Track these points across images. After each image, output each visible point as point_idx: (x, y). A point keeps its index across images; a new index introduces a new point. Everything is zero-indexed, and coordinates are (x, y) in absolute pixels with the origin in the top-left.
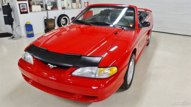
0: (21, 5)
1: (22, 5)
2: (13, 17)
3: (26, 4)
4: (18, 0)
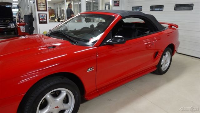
0: (40, 15)
1: (42, 15)
2: (34, 26)
3: (46, 14)
4: (38, 10)
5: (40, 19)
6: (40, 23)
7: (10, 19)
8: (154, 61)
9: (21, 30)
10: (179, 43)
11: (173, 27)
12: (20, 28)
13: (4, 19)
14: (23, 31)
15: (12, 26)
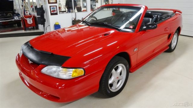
0: (51, 7)
2: (45, 17)
3: (56, 6)
4: (49, 3)
5: (51, 10)
6: (52, 14)
7: (12, 12)
8: (168, 42)
9: (28, 22)
10: (182, 26)
11: (177, 12)
12: (26, 20)
13: (6, 12)
14: (30, 23)
15: (16, 18)
